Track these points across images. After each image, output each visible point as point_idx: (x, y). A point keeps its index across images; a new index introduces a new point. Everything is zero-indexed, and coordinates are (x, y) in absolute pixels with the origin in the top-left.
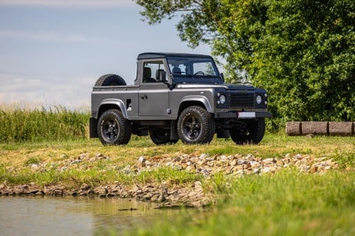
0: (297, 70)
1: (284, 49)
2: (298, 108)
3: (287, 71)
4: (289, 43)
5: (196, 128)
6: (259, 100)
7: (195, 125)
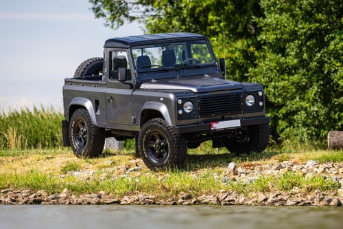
0: (318, 63)
1: (299, 33)
2: (318, 115)
3: (303, 64)
4: (307, 25)
5: (162, 147)
6: (250, 100)
7: (160, 144)
